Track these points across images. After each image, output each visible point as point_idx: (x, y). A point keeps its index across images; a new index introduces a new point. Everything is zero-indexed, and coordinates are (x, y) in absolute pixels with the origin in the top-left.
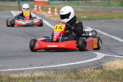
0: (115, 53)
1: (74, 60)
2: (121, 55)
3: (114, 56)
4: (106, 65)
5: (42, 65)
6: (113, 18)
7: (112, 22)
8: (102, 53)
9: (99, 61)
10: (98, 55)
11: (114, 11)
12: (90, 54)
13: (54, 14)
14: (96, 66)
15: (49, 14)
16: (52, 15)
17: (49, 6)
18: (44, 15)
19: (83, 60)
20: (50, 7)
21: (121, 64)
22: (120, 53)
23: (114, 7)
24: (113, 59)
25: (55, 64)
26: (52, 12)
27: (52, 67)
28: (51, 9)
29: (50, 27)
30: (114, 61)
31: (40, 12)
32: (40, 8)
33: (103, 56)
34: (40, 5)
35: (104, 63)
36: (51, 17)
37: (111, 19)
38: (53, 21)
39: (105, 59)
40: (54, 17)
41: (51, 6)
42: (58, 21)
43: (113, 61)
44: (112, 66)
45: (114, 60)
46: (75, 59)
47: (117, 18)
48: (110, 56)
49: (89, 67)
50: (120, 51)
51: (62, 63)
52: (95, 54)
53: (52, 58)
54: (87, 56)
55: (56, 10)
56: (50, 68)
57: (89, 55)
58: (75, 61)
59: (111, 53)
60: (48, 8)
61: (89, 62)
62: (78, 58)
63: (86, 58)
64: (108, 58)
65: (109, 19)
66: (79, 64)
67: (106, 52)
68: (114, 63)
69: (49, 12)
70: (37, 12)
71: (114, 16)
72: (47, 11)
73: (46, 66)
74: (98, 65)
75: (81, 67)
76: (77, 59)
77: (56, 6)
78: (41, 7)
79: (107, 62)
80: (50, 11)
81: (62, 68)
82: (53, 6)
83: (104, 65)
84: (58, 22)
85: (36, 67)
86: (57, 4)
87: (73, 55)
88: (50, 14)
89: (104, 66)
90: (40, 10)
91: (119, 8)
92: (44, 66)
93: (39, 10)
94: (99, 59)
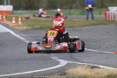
0: (77, 60)
1: (38, 67)
2: (83, 62)
3: (76, 63)
4: (69, 72)
5: (8, 73)
6: (74, 27)
7: (74, 30)
8: (65, 60)
9: (62, 68)
10: (61, 62)
11: (75, 20)
12: (54, 61)
13: (18, 24)
14: (60, 73)
15: (13, 23)
16: (16, 24)
17: (13, 15)
18: (8, 25)
19: (47, 67)
20: (14, 17)
21: (83, 70)
22: (82, 60)
23: (74, 16)
24: (75, 66)
25: (21, 72)
26: (16, 22)
27: (18, 75)
28: (15, 18)
29: (14, 36)
30: (77, 68)
31: (5, 22)
32: (4, 17)
33: (66, 64)
34: (4, 15)
35: (67, 70)
36: (15, 26)
37: (72, 27)
38: (17, 30)
39: (67, 66)
40: (19, 26)
41: (15, 15)
42: (22, 29)
43: (75, 68)
44: (75, 73)
45: (77, 66)
46: (40, 66)
47: (78, 26)
48: (72, 63)
49: (53, 74)
50: (82, 59)
51: (27, 70)
52: (59, 61)
53: (17, 65)
54: (51, 64)
55: (20, 19)
56: (15, 75)
57: (52, 62)
58: (40, 68)
59: (73, 60)
60: (12, 17)
61: (53, 69)
62: (43, 66)
63: (50, 65)
64: (71, 65)
65: (71, 27)
66: (43, 71)
67: (69, 59)
68: (76, 69)
69: (14, 22)
70: (2, 21)
71: (75, 25)
72: (11, 20)
73: (12, 74)
74: (61, 72)
75: (45, 74)
76: (41, 66)
77: (20, 16)
78: (6, 17)
79: (70, 68)
80: (14, 20)
81: (27, 75)
82: (17, 15)
83: (67, 71)
84: (22, 31)
85: (2, 75)
86: (21, 14)
87: (38, 63)
88: (15, 23)
89: (67, 73)
90: (5, 20)
91: (79, 16)
92: (10, 74)
93: (3, 20)
94: (62, 66)
